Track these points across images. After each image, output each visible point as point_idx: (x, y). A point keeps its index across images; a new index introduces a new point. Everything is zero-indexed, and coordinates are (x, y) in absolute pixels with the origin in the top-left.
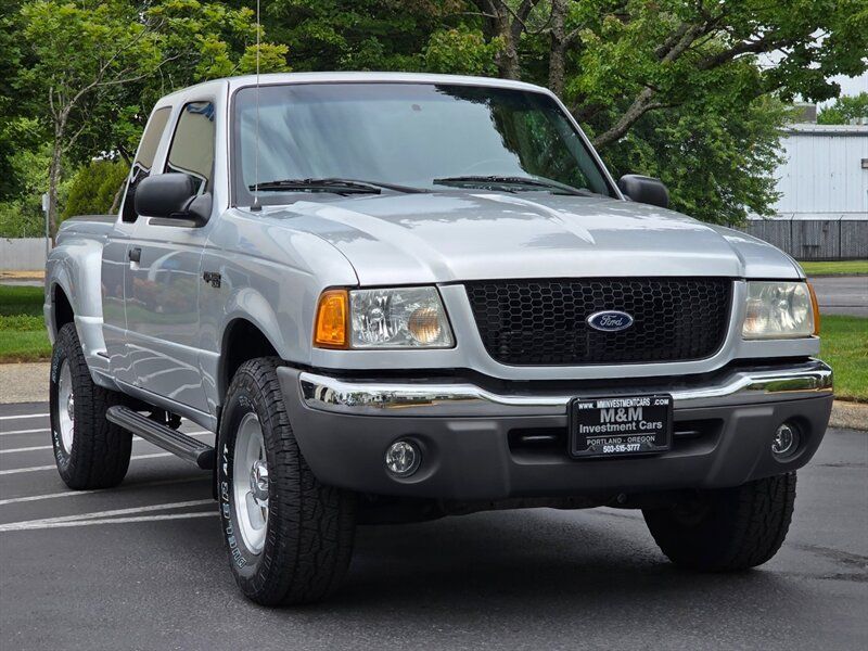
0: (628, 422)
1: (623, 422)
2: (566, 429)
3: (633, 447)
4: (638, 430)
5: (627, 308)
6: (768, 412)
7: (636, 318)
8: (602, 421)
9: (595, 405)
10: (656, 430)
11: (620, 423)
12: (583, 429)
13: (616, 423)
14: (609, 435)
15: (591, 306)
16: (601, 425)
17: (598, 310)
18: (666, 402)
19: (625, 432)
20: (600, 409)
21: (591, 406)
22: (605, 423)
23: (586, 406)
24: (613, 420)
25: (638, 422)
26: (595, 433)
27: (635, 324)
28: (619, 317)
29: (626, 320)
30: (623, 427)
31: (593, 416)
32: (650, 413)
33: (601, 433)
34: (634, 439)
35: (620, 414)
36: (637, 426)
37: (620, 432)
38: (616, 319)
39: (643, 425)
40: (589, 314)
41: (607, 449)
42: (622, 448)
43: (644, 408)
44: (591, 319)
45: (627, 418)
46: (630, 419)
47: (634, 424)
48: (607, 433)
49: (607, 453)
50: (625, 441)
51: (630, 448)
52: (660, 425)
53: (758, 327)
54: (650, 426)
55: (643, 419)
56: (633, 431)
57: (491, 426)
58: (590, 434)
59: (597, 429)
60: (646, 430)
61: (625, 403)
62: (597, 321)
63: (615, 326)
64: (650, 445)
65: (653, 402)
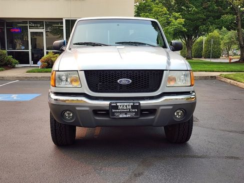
2: (108, 110)
4: (130, 111)
5: (130, 78)
6: (171, 107)
9: (116, 104)
12: (113, 111)
15: (119, 77)
18: (138, 104)
19: (126, 112)
20: (118, 106)
22: (120, 109)
23: (114, 105)
24: (122, 108)
25: (130, 109)
27: (132, 82)
28: (127, 80)
29: (129, 81)
30: (125, 110)
31: (116, 107)
32: (133, 107)
34: (129, 114)
35: (124, 107)
37: (124, 112)
40: (118, 79)
41: (120, 116)
42: (125, 116)
43: (131, 105)
44: (118, 81)
45: (126, 108)
48: (120, 112)
50: (126, 114)
51: (127, 116)
52: (136, 110)
54: (133, 110)
56: (128, 112)
57: (87, 109)
58: (115, 112)
59: (118, 111)
60: (132, 112)
61: (125, 104)
62: (120, 81)
63: (125, 83)
64: (133, 116)
65: (134, 104)
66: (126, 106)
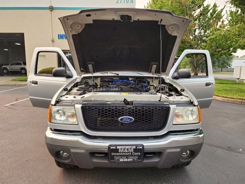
2: (107, 153)
4: (132, 155)
5: (132, 116)
6: (178, 150)
8: (119, 152)
9: (116, 148)
10: (138, 155)
12: (113, 154)
13: (124, 152)
14: (122, 156)
15: (120, 115)
17: (122, 116)
18: (141, 148)
20: (118, 149)
23: (113, 148)
25: (132, 153)
26: (117, 155)
27: (135, 120)
28: (129, 118)
29: (131, 119)
30: (126, 154)
31: (117, 151)
32: (136, 150)
34: (130, 157)
39: (134, 154)
41: (121, 160)
42: (126, 160)
43: (134, 149)
44: (119, 119)
46: (129, 152)
50: (127, 158)
51: (129, 160)
52: (139, 154)
53: (179, 121)
54: (136, 154)
55: (134, 152)
56: (130, 155)
57: (83, 151)
58: (115, 155)
59: (118, 154)
61: (127, 147)
62: (121, 119)
63: (127, 121)
64: (136, 160)
65: (136, 147)
66: (128, 149)
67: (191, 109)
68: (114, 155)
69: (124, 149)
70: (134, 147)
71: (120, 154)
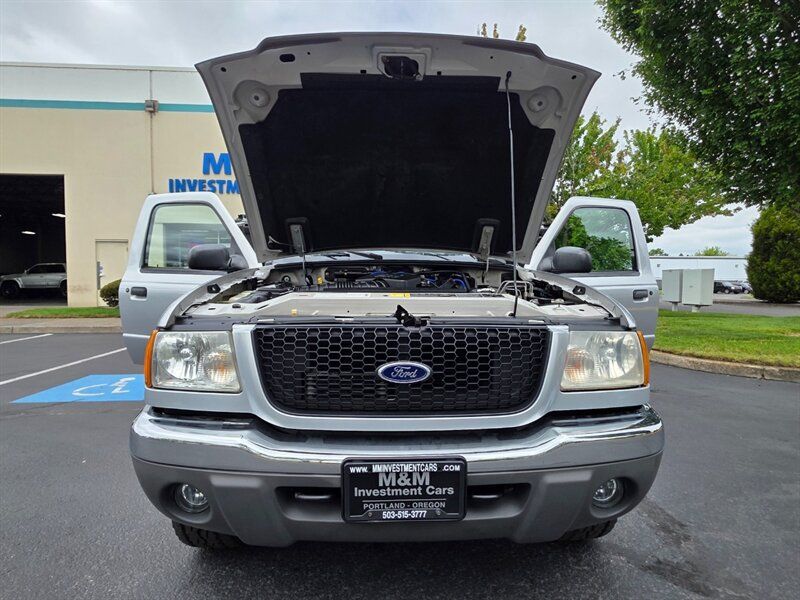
0: (413, 487)
1: (406, 487)
2: (339, 489)
3: (418, 513)
4: (425, 495)
5: (425, 359)
6: (584, 476)
7: (435, 369)
8: (381, 484)
9: (370, 469)
10: (447, 495)
11: (403, 488)
12: (358, 492)
13: (397, 487)
14: (389, 500)
15: (382, 357)
16: (380, 488)
17: (390, 360)
18: (458, 468)
19: (409, 497)
20: (377, 474)
21: (365, 470)
22: (385, 487)
23: (359, 470)
24: (394, 484)
25: (424, 487)
26: (372, 497)
27: (433, 376)
28: (413, 368)
29: (421, 372)
30: (406, 492)
31: (371, 479)
32: (438, 478)
33: (379, 497)
34: (421, 504)
35: (402, 478)
36: (424, 491)
37: (403, 497)
38: (410, 371)
39: (431, 490)
41: (387, 515)
42: (405, 514)
43: (432, 473)
44: (381, 369)
45: (411, 482)
46: (415, 483)
47: (420, 489)
48: (386, 497)
49: (387, 519)
50: (409, 506)
51: (415, 514)
52: (451, 491)
53: (581, 378)
54: (439, 491)
55: (431, 484)
56: (418, 496)
57: (253, 483)
58: (367, 498)
59: (375, 493)
60: (434, 496)
61: (407, 468)
62: (387, 372)
63: (408, 378)
64: (438, 513)
65: (440, 467)
66: (410, 475)
67: (616, 340)
68: (362, 498)
69: (398, 476)
70: (433, 467)
71: (383, 493)
